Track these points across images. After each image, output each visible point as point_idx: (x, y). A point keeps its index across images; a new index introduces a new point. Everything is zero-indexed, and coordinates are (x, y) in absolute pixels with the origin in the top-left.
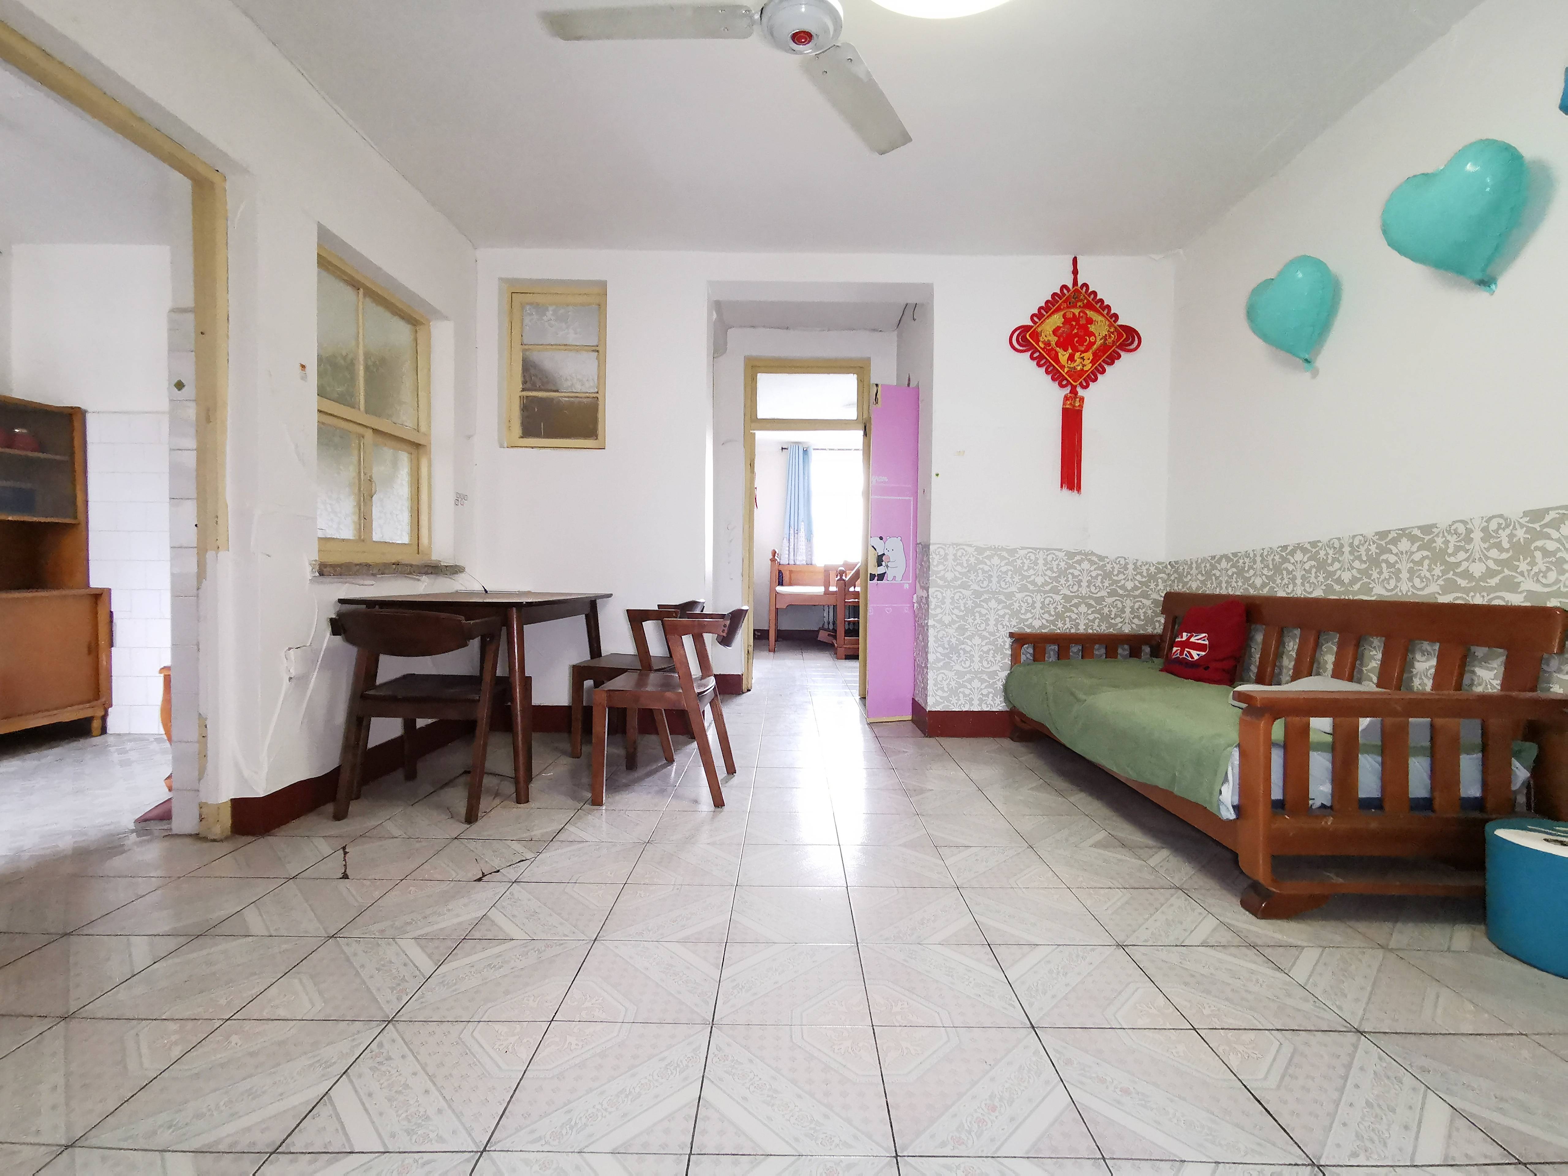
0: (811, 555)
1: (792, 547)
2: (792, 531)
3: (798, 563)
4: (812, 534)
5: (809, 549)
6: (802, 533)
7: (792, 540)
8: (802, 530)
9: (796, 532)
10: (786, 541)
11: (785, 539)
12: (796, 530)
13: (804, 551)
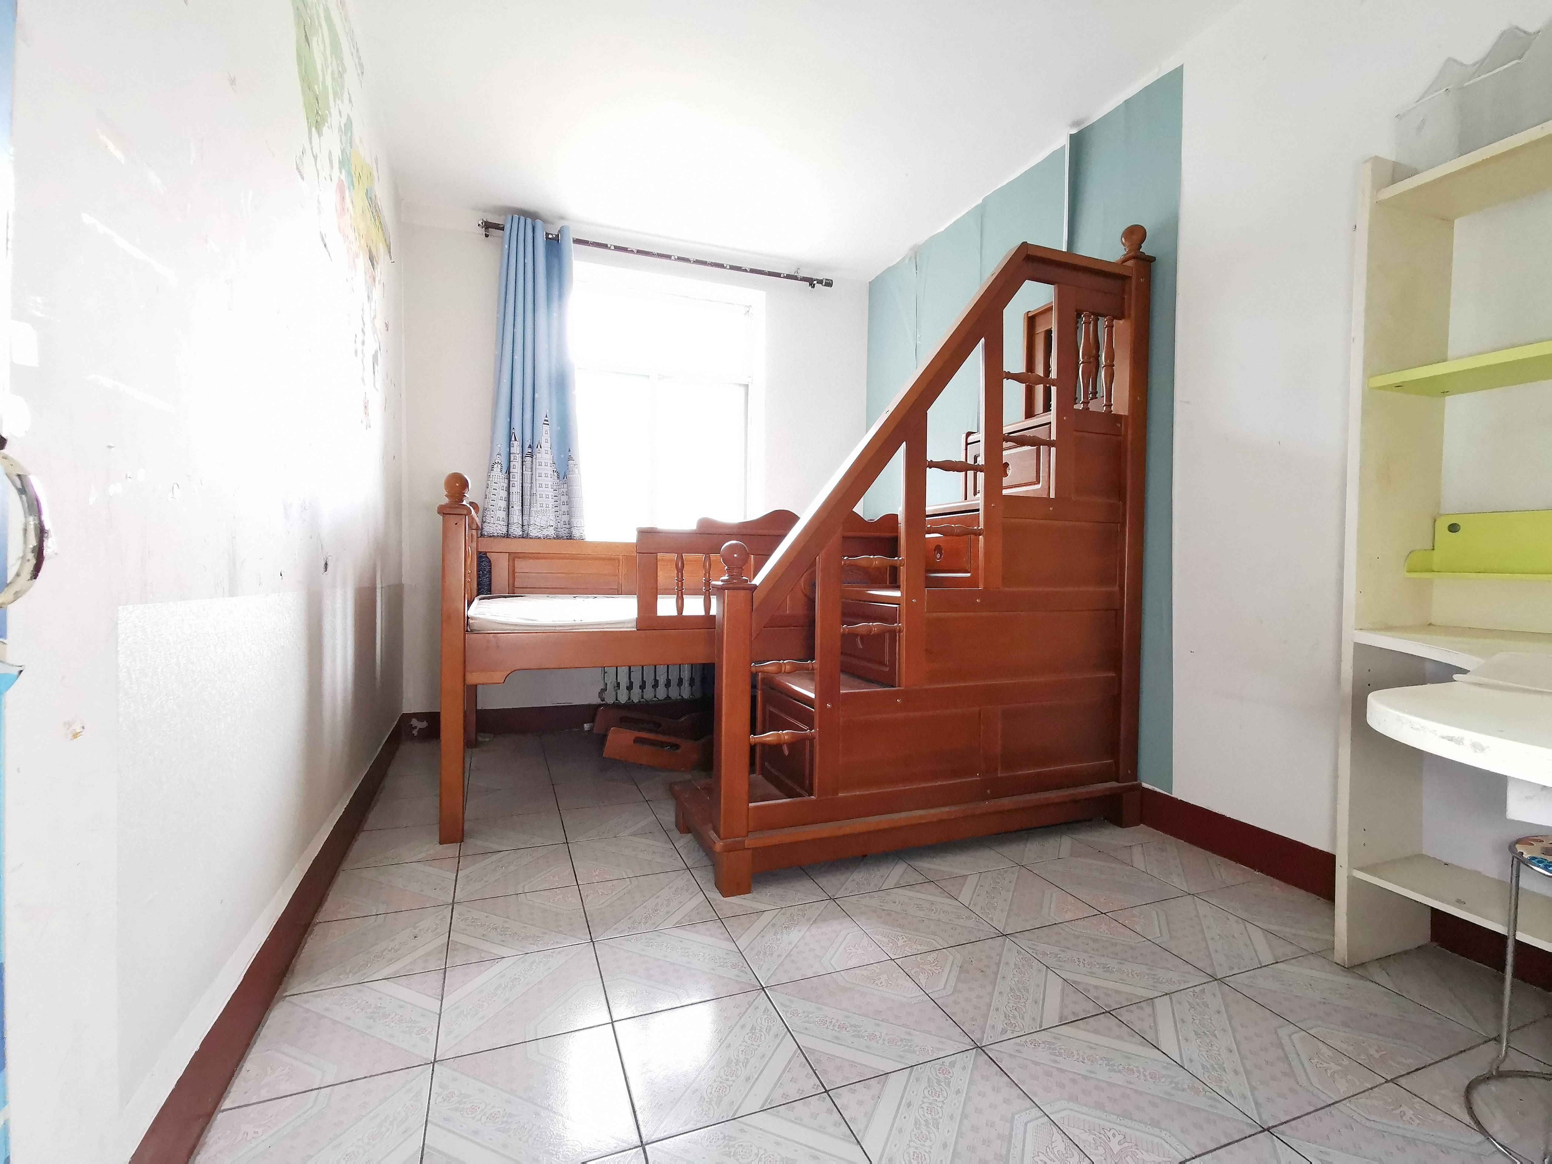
0: (569, 513)
1: (516, 490)
2: (516, 448)
3: (534, 532)
4: (570, 458)
5: (564, 498)
6: (545, 457)
7: (516, 470)
8: (546, 446)
9: (527, 450)
10: (498, 475)
11: (497, 468)
12: (527, 445)
13: (551, 502)
